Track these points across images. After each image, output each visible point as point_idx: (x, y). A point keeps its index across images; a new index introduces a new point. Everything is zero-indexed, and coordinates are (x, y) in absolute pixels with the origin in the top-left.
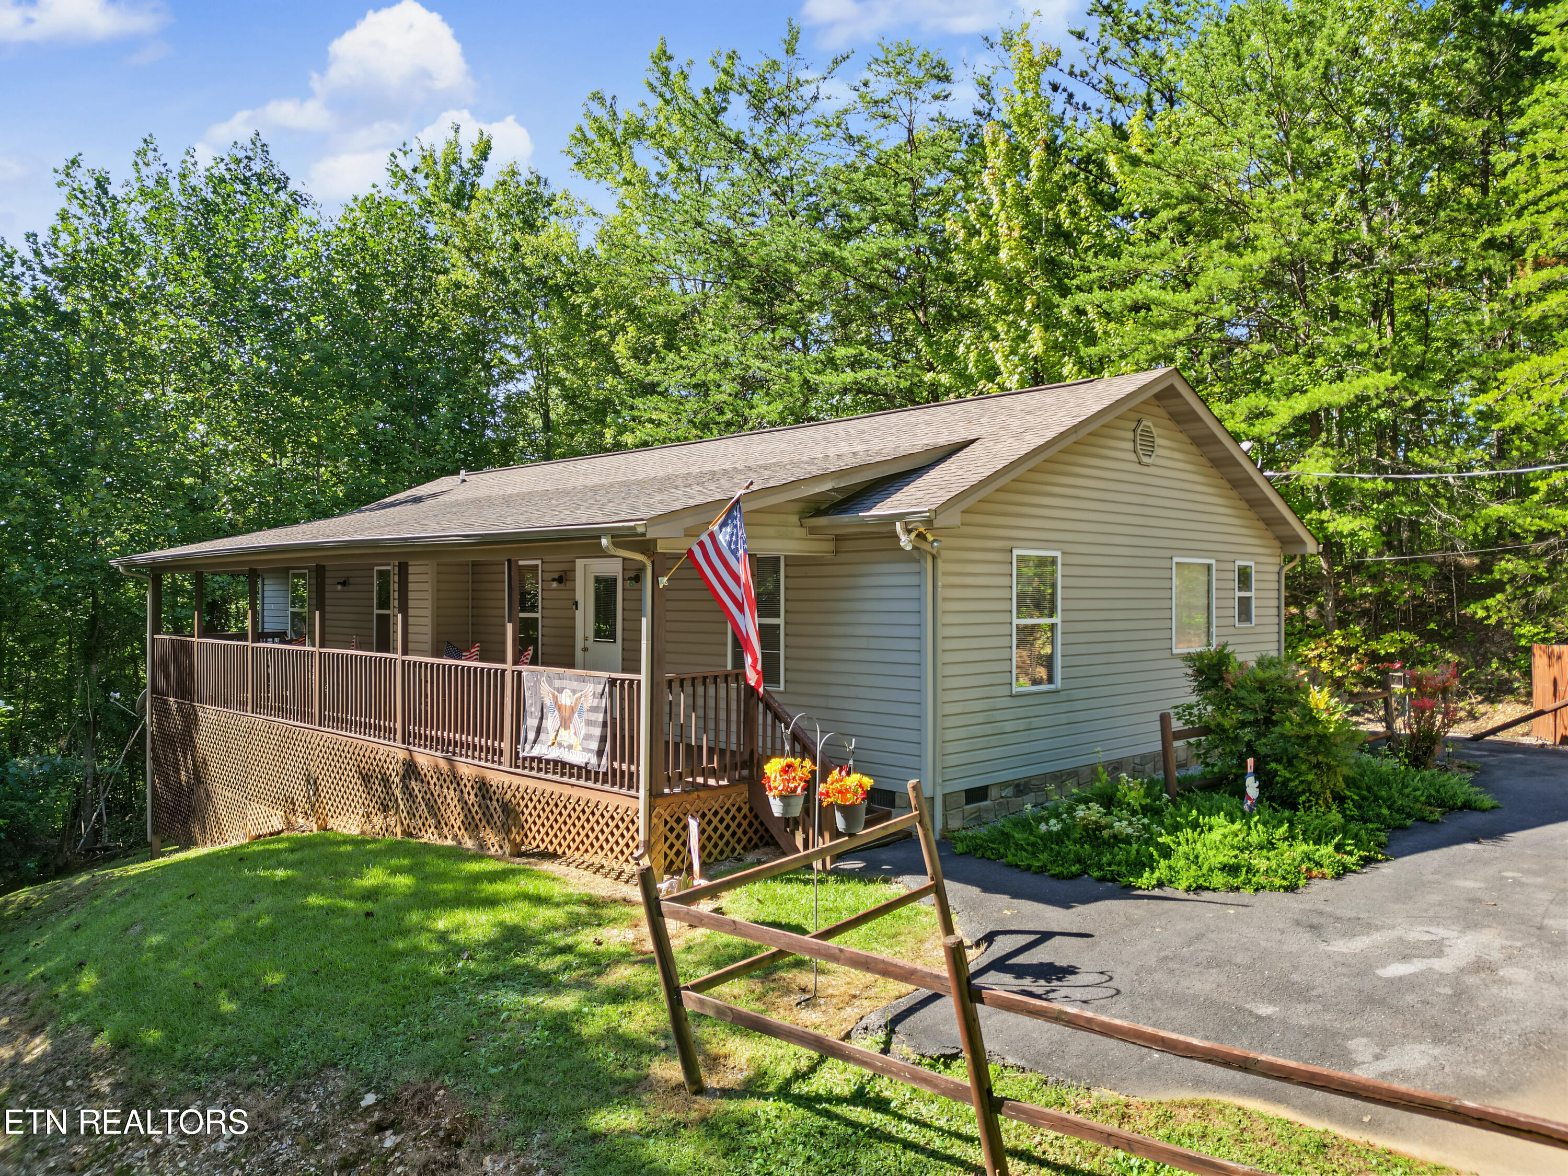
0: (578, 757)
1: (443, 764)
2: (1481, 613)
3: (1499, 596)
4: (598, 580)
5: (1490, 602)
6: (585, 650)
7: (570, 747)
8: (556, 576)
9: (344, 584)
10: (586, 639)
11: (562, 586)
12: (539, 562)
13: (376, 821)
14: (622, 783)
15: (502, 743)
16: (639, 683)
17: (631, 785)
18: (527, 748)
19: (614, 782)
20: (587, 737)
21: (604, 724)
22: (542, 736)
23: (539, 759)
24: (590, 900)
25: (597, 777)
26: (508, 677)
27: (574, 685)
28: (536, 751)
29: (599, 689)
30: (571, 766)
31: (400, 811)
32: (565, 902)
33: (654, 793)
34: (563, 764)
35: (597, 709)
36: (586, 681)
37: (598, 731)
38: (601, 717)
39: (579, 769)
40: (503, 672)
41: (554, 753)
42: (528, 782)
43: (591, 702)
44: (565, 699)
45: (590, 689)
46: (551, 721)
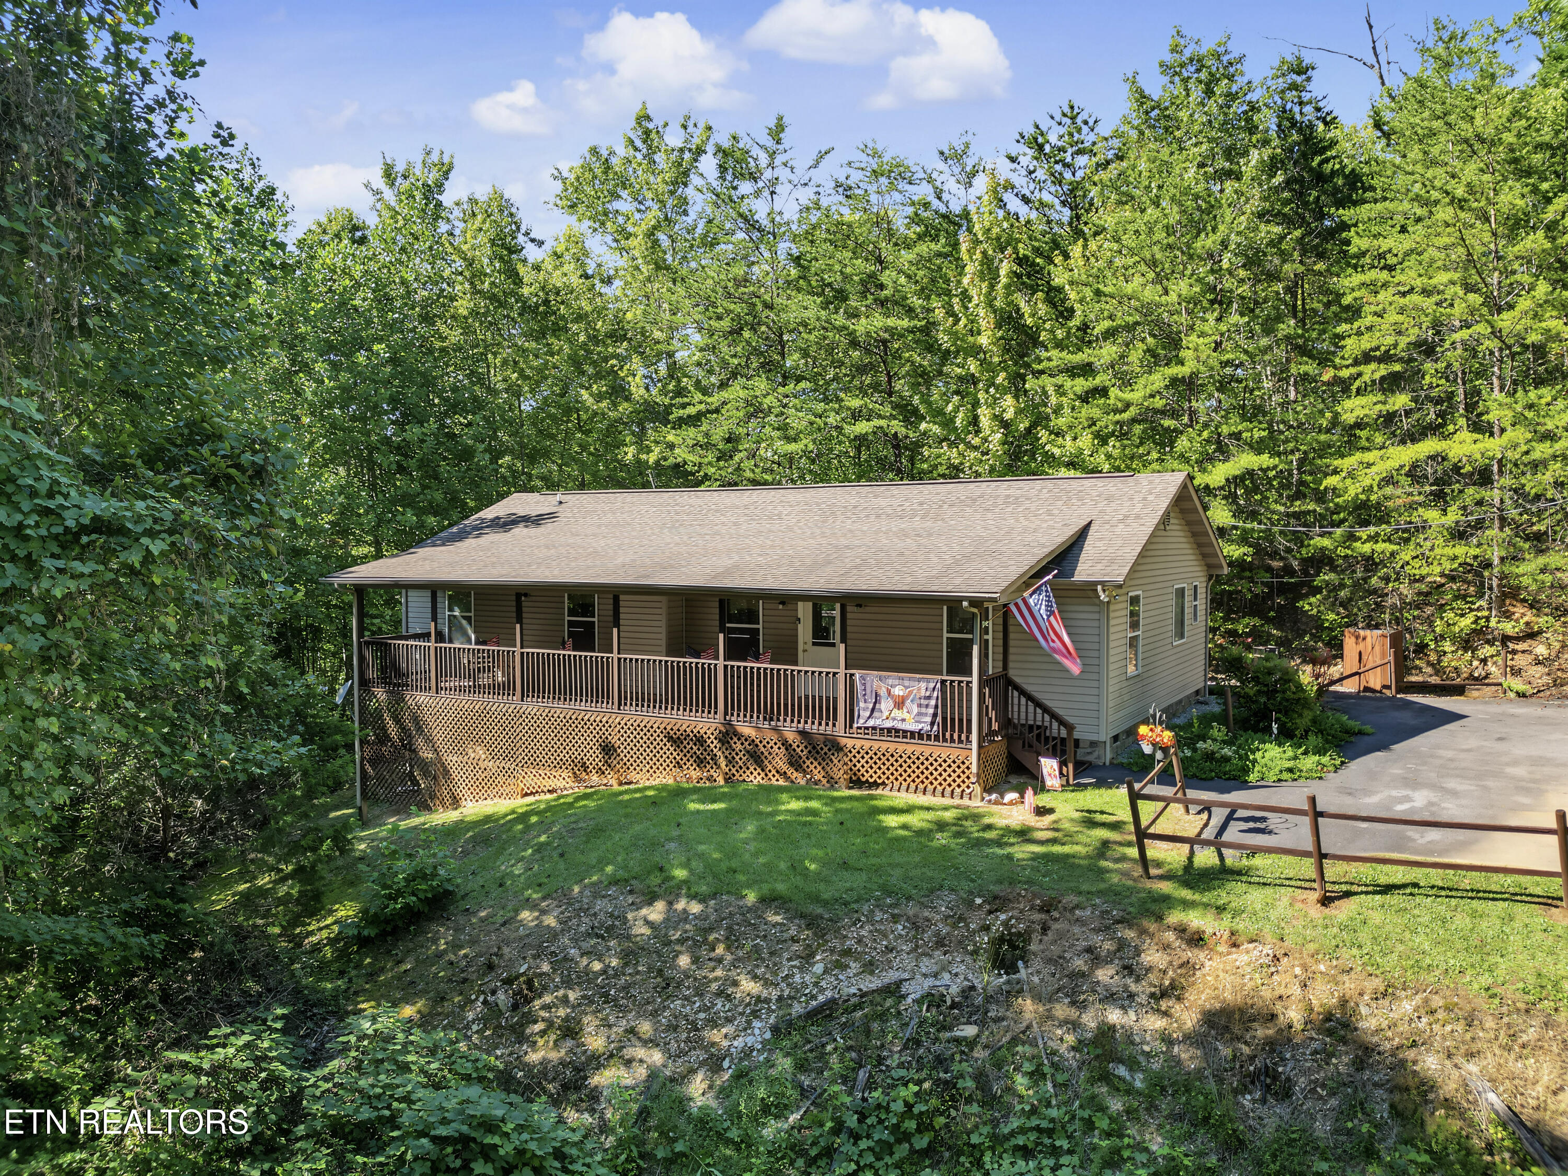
0: (911, 726)
1: (769, 734)
6: (805, 651)
7: (904, 720)
8: (780, 600)
9: (525, 595)
10: (805, 643)
11: (784, 608)
13: (695, 774)
14: (952, 741)
15: (835, 719)
16: (968, 683)
17: (960, 741)
18: (861, 721)
19: (945, 740)
20: (919, 714)
21: (936, 707)
22: (876, 714)
23: (874, 728)
24: (957, 807)
25: (929, 737)
26: (841, 678)
27: (907, 683)
28: (871, 723)
29: (932, 685)
30: (905, 731)
31: (723, 765)
32: (946, 809)
33: (980, 747)
34: (897, 731)
35: (929, 698)
36: (919, 680)
37: (931, 711)
38: (933, 702)
39: (912, 733)
40: (835, 674)
41: (888, 724)
42: (863, 742)
43: (923, 693)
44: (898, 691)
45: (923, 685)
46: (886, 705)
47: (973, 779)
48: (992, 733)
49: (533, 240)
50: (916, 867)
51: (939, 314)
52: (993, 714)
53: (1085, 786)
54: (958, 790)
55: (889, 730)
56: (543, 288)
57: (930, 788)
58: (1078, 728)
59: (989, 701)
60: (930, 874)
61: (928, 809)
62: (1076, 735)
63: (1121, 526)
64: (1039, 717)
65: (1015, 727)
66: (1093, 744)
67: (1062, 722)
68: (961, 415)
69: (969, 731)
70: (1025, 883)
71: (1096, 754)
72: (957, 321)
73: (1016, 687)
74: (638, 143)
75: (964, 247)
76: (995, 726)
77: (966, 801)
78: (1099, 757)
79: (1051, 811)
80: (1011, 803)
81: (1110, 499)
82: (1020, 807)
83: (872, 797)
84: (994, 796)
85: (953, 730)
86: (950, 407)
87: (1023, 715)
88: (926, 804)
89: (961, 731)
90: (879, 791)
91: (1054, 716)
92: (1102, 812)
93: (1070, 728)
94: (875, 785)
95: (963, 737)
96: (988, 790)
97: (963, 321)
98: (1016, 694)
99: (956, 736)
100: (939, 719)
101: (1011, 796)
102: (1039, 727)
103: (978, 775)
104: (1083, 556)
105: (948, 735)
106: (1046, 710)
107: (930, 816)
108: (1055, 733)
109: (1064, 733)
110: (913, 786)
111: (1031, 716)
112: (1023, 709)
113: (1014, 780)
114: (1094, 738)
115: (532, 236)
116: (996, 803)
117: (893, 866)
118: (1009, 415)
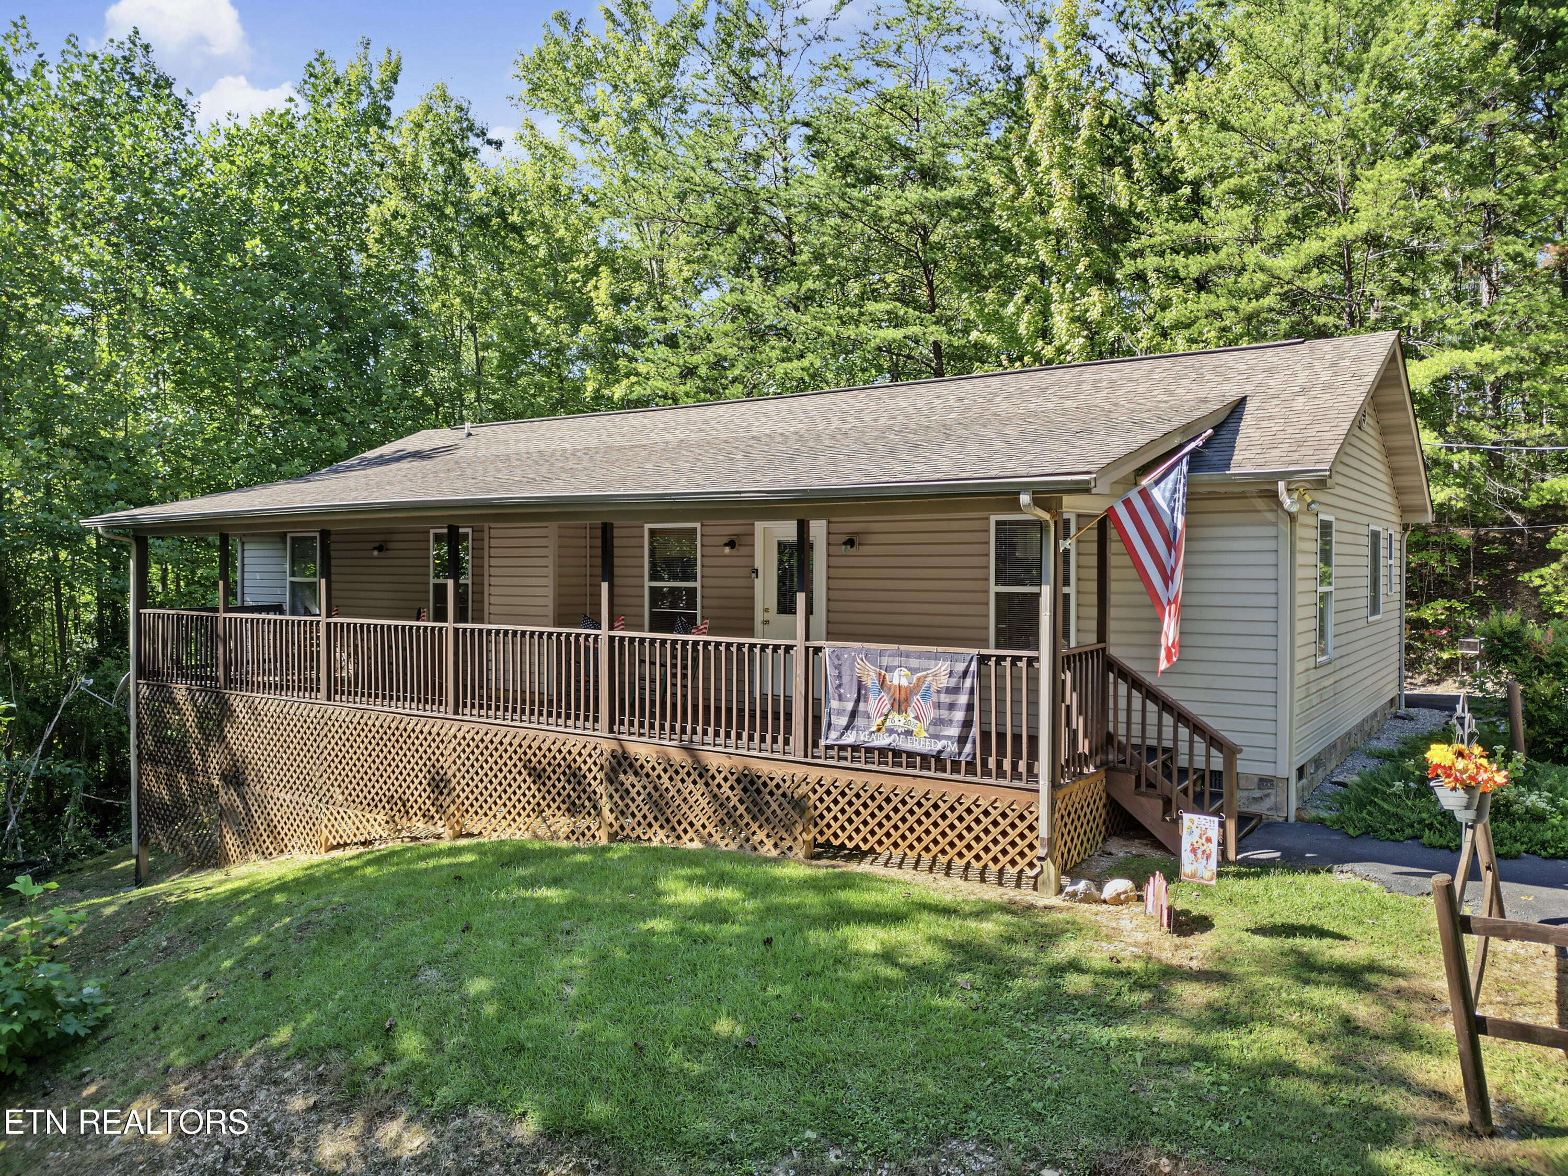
0: (922, 744)
1: (678, 756)
2: (1538, 582)
3: (1554, 566)
4: (780, 544)
5: (1544, 571)
6: (766, 622)
7: (909, 733)
8: (726, 540)
9: (380, 549)
10: (766, 610)
11: (734, 552)
12: (697, 525)
13: (563, 823)
14: (1001, 773)
15: (788, 730)
16: (1031, 661)
17: (1016, 775)
18: (834, 735)
19: (986, 773)
20: (939, 722)
21: (970, 707)
22: (859, 721)
23: (855, 748)
24: (1007, 908)
25: (956, 766)
26: (798, 654)
27: (914, 663)
28: (850, 738)
29: (960, 667)
30: (911, 755)
31: (606, 811)
32: (983, 912)
33: (1055, 785)
34: (897, 753)
35: (955, 690)
36: (936, 657)
37: (959, 715)
38: (963, 699)
39: (924, 757)
40: (788, 648)
41: (882, 741)
42: (836, 773)
43: (944, 682)
44: (899, 678)
45: (943, 667)
46: (875, 705)
47: (1041, 851)
48: (1076, 759)
49: (490, 142)
50: (904, 1066)
51: (996, 181)
52: (1078, 723)
53: (1264, 868)
54: (1011, 871)
55: (883, 751)
56: (495, 192)
57: (959, 863)
58: (1246, 753)
59: (1071, 698)
60: (932, 1088)
61: (946, 911)
62: (1242, 767)
63: (1301, 399)
64: (1168, 732)
65: (1121, 749)
66: (1265, 782)
67: (1214, 741)
68: (1026, 317)
69: (1033, 755)
70: (1169, 1136)
71: (1269, 802)
72: (1020, 192)
73: (1124, 674)
74: (619, 16)
75: (1029, 96)
76: (1083, 746)
77: (1026, 895)
78: (1275, 808)
79: (1203, 924)
80: (1117, 901)
81: (1270, 371)
82: (1136, 908)
83: (847, 882)
84: (1082, 885)
85: (1001, 753)
86: (1011, 309)
87: (1136, 729)
88: (947, 899)
89: (1017, 755)
90: (864, 867)
91: (1197, 728)
92: (1322, 933)
93: (1230, 751)
94: (857, 854)
95: (1022, 766)
96: (1072, 871)
97: (1029, 193)
98: (1123, 688)
99: (1007, 765)
100: (975, 731)
101: (1117, 886)
102: (1166, 750)
103: (1051, 843)
104: (1241, 441)
105: (992, 763)
106: (1182, 717)
107: (949, 928)
108: (1200, 763)
109: (1217, 762)
110: (926, 858)
111: (1152, 731)
112: (1136, 717)
113: (1120, 849)
114: (1267, 770)
115: (490, 135)
116: (1088, 898)
117: (856, 1061)
118: (1094, 314)
